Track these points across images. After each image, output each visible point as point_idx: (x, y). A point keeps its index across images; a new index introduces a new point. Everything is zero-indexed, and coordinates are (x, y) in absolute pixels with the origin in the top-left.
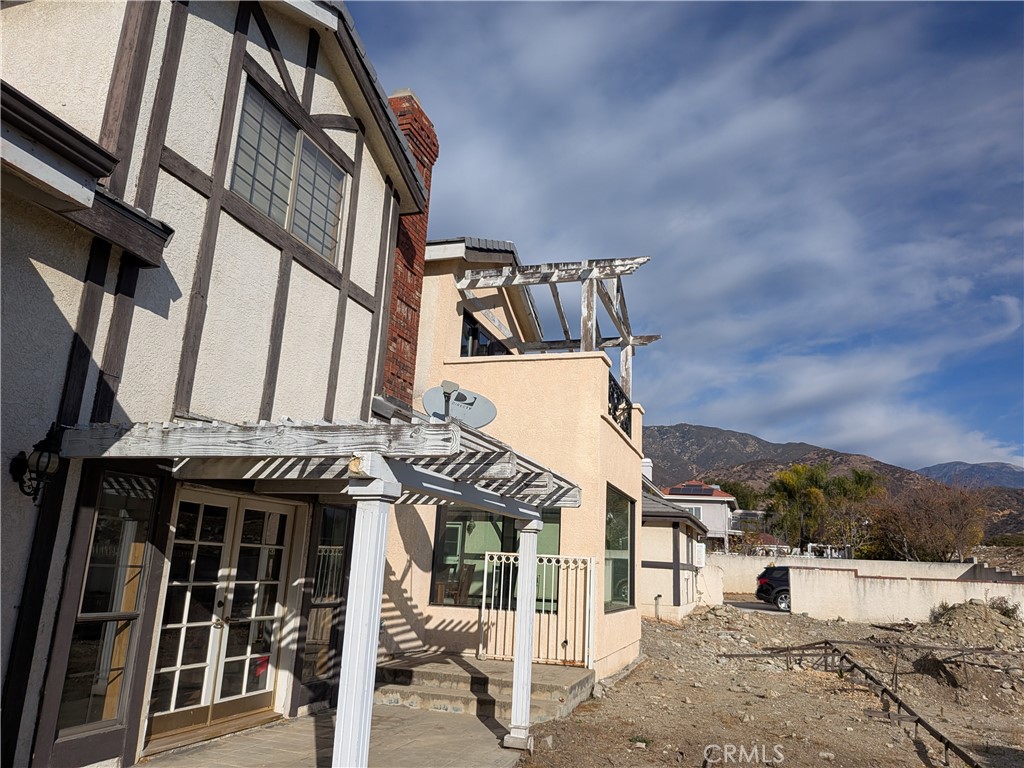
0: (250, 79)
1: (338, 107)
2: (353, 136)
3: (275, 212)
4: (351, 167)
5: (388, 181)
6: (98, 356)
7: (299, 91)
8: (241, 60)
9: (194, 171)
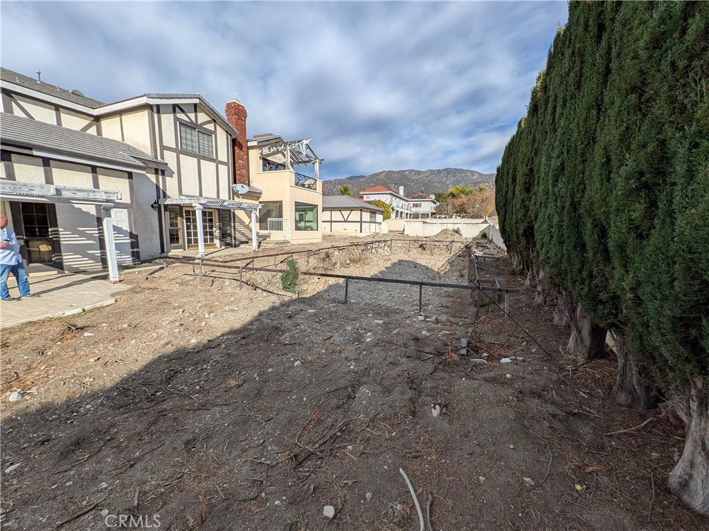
0: (180, 123)
1: (207, 118)
2: (213, 124)
3: (194, 150)
4: (215, 132)
5: (227, 132)
6: (161, 187)
7: (194, 120)
8: (176, 119)
9: (171, 148)
